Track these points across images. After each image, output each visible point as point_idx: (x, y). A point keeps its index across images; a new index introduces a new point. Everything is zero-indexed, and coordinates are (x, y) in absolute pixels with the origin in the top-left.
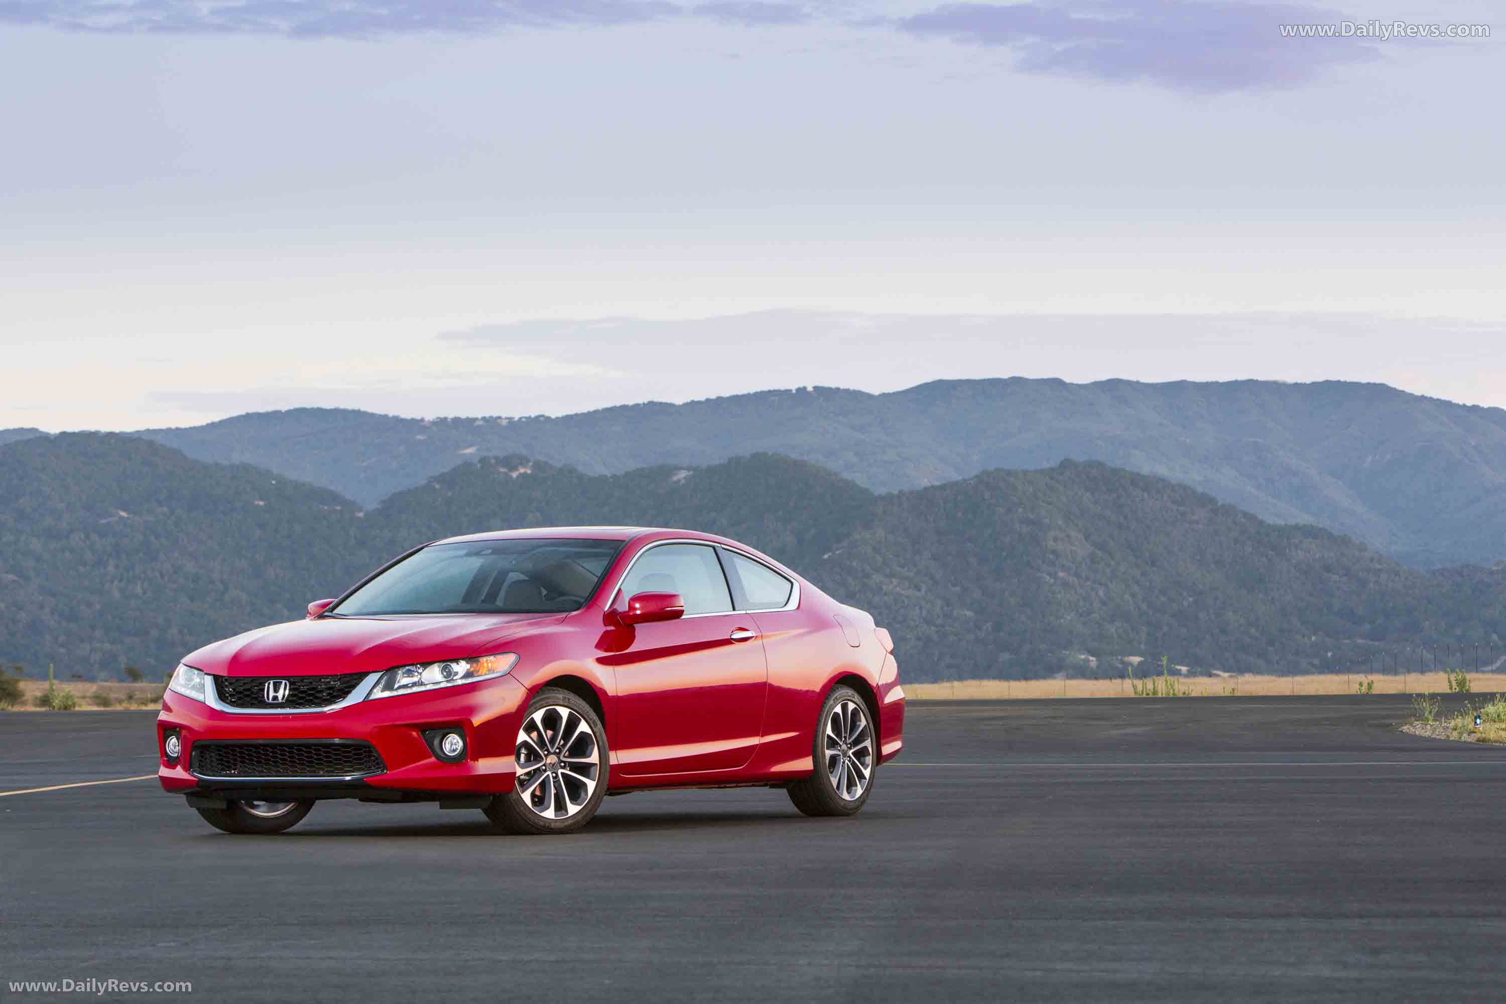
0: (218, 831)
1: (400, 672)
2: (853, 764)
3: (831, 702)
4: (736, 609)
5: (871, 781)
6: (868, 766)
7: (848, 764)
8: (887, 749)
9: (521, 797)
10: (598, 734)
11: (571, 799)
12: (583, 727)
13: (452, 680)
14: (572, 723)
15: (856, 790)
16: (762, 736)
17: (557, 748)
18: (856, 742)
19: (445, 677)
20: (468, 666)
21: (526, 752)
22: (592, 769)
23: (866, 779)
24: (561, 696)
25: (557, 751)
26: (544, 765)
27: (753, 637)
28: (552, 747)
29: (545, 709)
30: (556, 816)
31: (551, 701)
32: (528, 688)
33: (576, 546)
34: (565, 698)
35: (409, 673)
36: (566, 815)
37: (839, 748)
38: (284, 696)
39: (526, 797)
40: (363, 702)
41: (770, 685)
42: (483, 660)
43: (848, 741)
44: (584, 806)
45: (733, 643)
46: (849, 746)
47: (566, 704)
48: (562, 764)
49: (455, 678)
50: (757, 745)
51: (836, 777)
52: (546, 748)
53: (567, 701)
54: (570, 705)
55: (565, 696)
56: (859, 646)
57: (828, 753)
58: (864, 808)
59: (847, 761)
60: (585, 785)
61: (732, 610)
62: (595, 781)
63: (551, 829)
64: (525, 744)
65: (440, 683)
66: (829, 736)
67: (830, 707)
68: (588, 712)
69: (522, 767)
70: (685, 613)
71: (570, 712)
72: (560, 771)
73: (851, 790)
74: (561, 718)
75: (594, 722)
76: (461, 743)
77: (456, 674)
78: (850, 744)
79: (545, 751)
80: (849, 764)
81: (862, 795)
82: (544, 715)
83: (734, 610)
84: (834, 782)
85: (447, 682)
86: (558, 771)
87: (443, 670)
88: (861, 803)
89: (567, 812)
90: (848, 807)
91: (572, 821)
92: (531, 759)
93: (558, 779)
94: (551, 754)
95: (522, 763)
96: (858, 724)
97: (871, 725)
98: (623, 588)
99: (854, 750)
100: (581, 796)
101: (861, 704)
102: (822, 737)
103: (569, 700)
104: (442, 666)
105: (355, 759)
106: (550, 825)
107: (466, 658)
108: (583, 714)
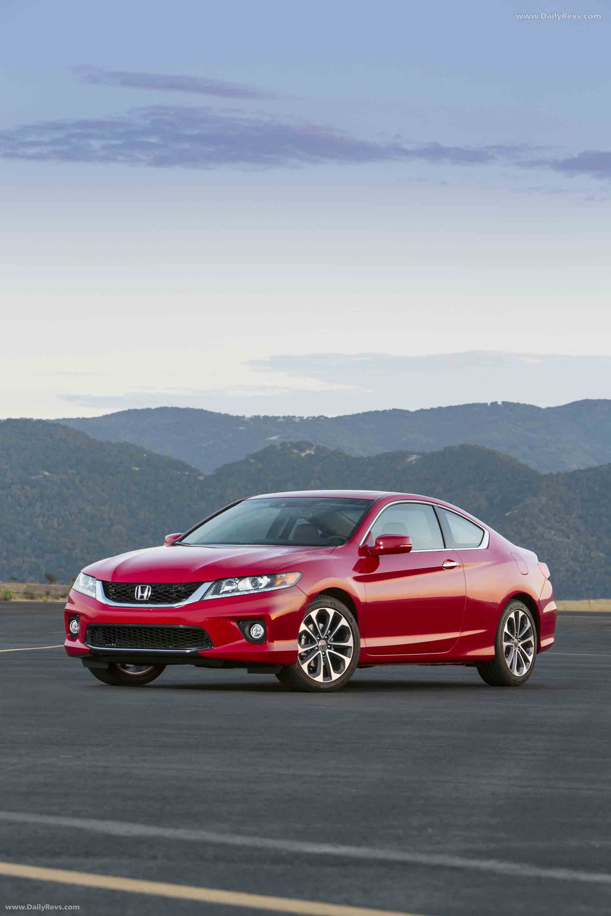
0: (103, 683)
1: (224, 582)
2: (522, 652)
3: (508, 611)
4: (447, 547)
5: (532, 665)
6: (531, 653)
7: (517, 652)
8: (545, 643)
9: (301, 667)
10: (353, 627)
11: (334, 669)
12: (343, 622)
13: (258, 588)
14: (337, 619)
15: (523, 669)
16: (462, 631)
17: (326, 635)
18: (523, 638)
19: (253, 587)
20: (269, 580)
21: (305, 638)
22: (349, 650)
23: (529, 662)
24: (329, 601)
26: (317, 646)
28: (323, 635)
29: (319, 609)
30: (324, 681)
31: (322, 605)
32: (308, 595)
34: (332, 603)
35: (230, 584)
36: (331, 680)
37: (512, 641)
39: (305, 667)
40: (200, 600)
41: (468, 598)
42: (278, 576)
43: (519, 637)
44: (343, 674)
45: (443, 570)
46: (519, 640)
47: (332, 607)
49: (260, 587)
50: (458, 637)
51: (509, 661)
52: (318, 635)
54: (336, 608)
55: (333, 601)
56: (528, 574)
57: (505, 644)
58: (528, 682)
59: (517, 650)
60: (343, 660)
61: (444, 547)
62: (350, 658)
63: (321, 689)
64: (305, 632)
65: (250, 590)
66: (505, 633)
67: (507, 614)
68: (347, 612)
69: (303, 647)
70: (412, 549)
71: (335, 612)
73: (520, 669)
74: (329, 615)
75: (351, 619)
76: (263, 630)
77: (261, 584)
78: (520, 638)
79: (318, 637)
81: (527, 673)
82: (318, 613)
83: (445, 547)
84: (509, 663)
85: (255, 590)
86: (326, 650)
87: (252, 582)
88: (527, 678)
89: (331, 678)
90: (518, 680)
91: (335, 684)
92: (308, 642)
93: (326, 656)
94: (322, 639)
95: (302, 644)
96: (525, 625)
97: (534, 627)
98: (372, 531)
99: (521, 643)
100: (340, 668)
101: (528, 612)
102: (501, 633)
103: (335, 604)
104: (252, 579)
105: (193, 639)
106: (320, 686)
107: (268, 575)
108: (344, 614)
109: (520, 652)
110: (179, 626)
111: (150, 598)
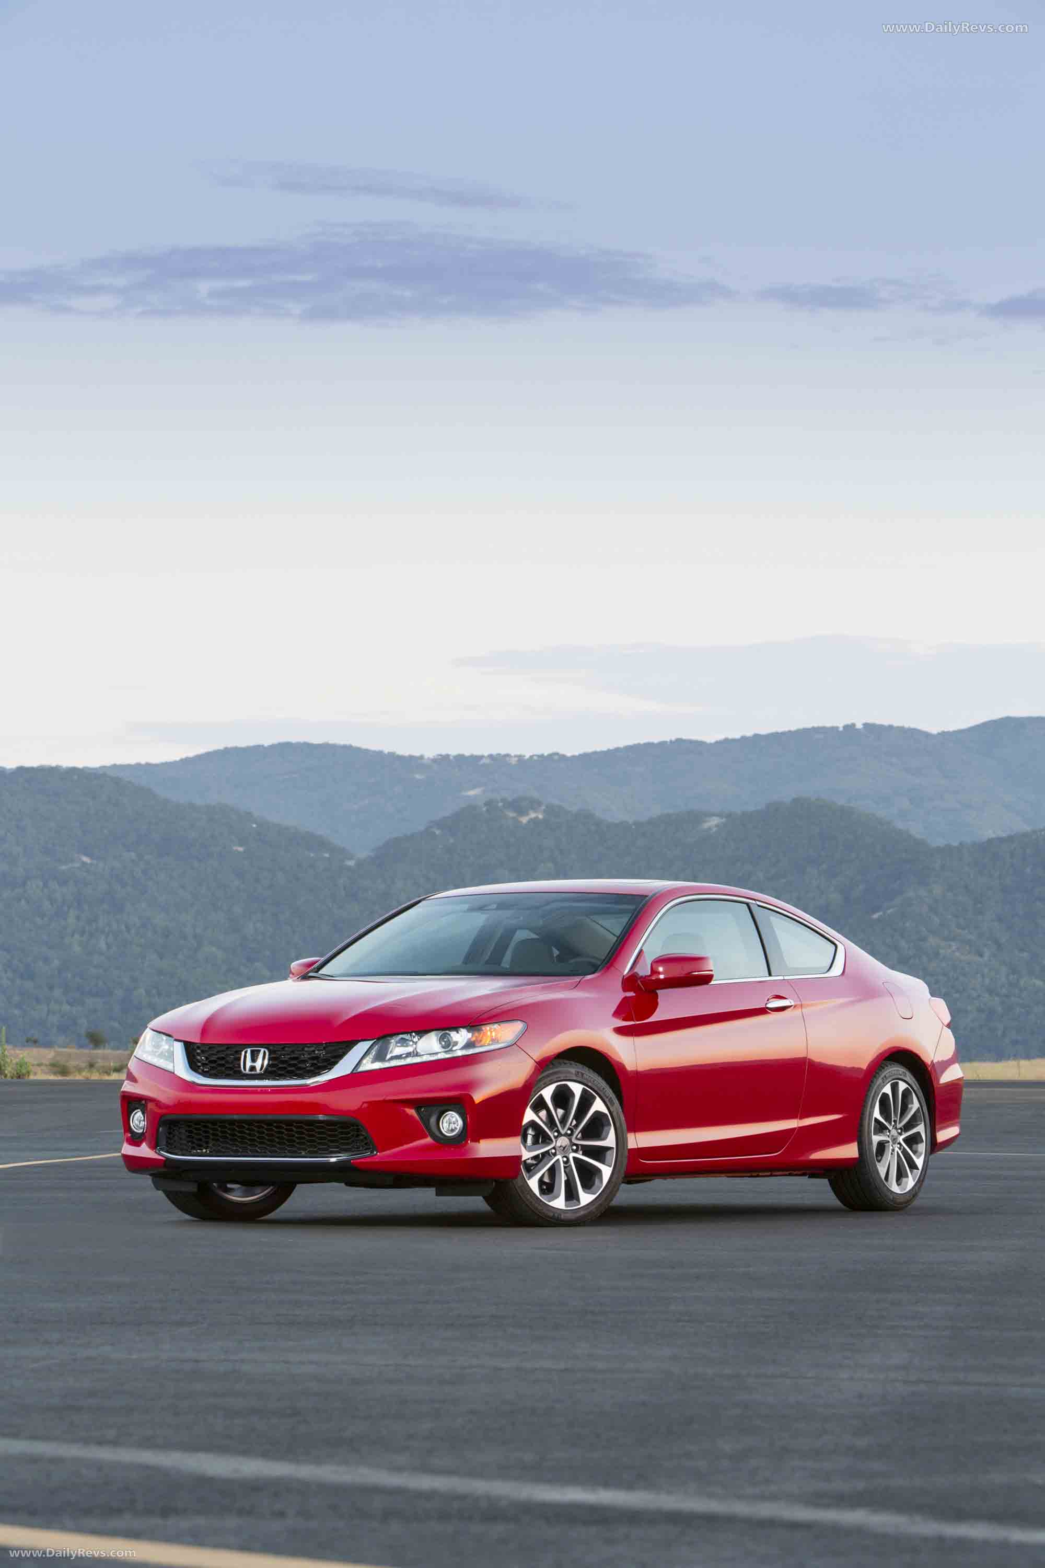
0: (187, 1217)
1: (393, 1041)
2: (905, 1152)
3: (880, 1081)
4: (773, 974)
5: (923, 1173)
6: (921, 1154)
7: (898, 1152)
8: (943, 1135)
9: (528, 1184)
10: (615, 1114)
11: (584, 1187)
12: (598, 1106)
13: (451, 1050)
14: (586, 1101)
15: (907, 1183)
16: (801, 1118)
17: (569, 1129)
18: (907, 1127)
19: (443, 1047)
20: (470, 1035)
21: (533, 1134)
22: (609, 1153)
23: (918, 1168)
24: (573, 1071)
25: (569, 1132)
26: (554, 1148)
27: (791, 1006)
28: (563, 1127)
29: (556, 1085)
30: (566, 1206)
31: (562, 1076)
32: (537, 1060)
34: (578, 1072)
35: (403, 1042)
36: (578, 1205)
37: (888, 1134)
38: (262, 1066)
39: (533, 1184)
40: (352, 1073)
41: (811, 1061)
42: (486, 1029)
43: (899, 1126)
44: (599, 1195)
45: (768, 1013)
46: (899, 1131)
47: (579, 1080)
48: (575, 1148)
49: (454, 1049)
50: (795, 1129)
51: (884, 1167)
52: (556, 1129)
53: (580, 1075)
54: (585, 1081)
55: (579, 1070)
56: (912, 1018)
57: (876, 1139)
58: (916, 1203)
59: (897, 1149)
60: (599, 1171)
61: (768, 975)
62: (610, 1166)
63: (561, 1220)
64: (533, 1124)
65: (437, 1053)
66: (876, 1120)
67: (878, 1087)
68: (604, 1089)
69: (530, 1150)
71: (584, 1089)
72: (572, 1155)
73: (901, 1183)
74: (573, 1095)
75: (611, 1101)
76: (460, 1122)
77: (456, 1043)
78: (901, 1129)
79: (555, 1131)
80: (900, 1152)
81: (913, 1188)
82: (554, 1091)
83: (770, 975)
84: (882, 1171)
85: (445, 1052)
86: (569, 1154)
87: (441, 1039)
88: (913, 1196)
89: (579, 1201)
90: (898, 1201)
91: (586, 1212)
92: (539, 1141)
93: (569, 1164)
94: (562, 1135)
95: (529, 1145)
96: (910, 1106)
97: (925, 1108)
99: (905, 1135)
100: (593, 1184)
101: (914, 1082)
102: (869, 1120)
103: (582, 1074)
104: (440, 1034)
105: (342, 1138)
106: (561, 1215)
107: (467, 1026)
108: (598, 1091)
109: (902, 1152)
110: (318, 1117)
111: (266, 1069)
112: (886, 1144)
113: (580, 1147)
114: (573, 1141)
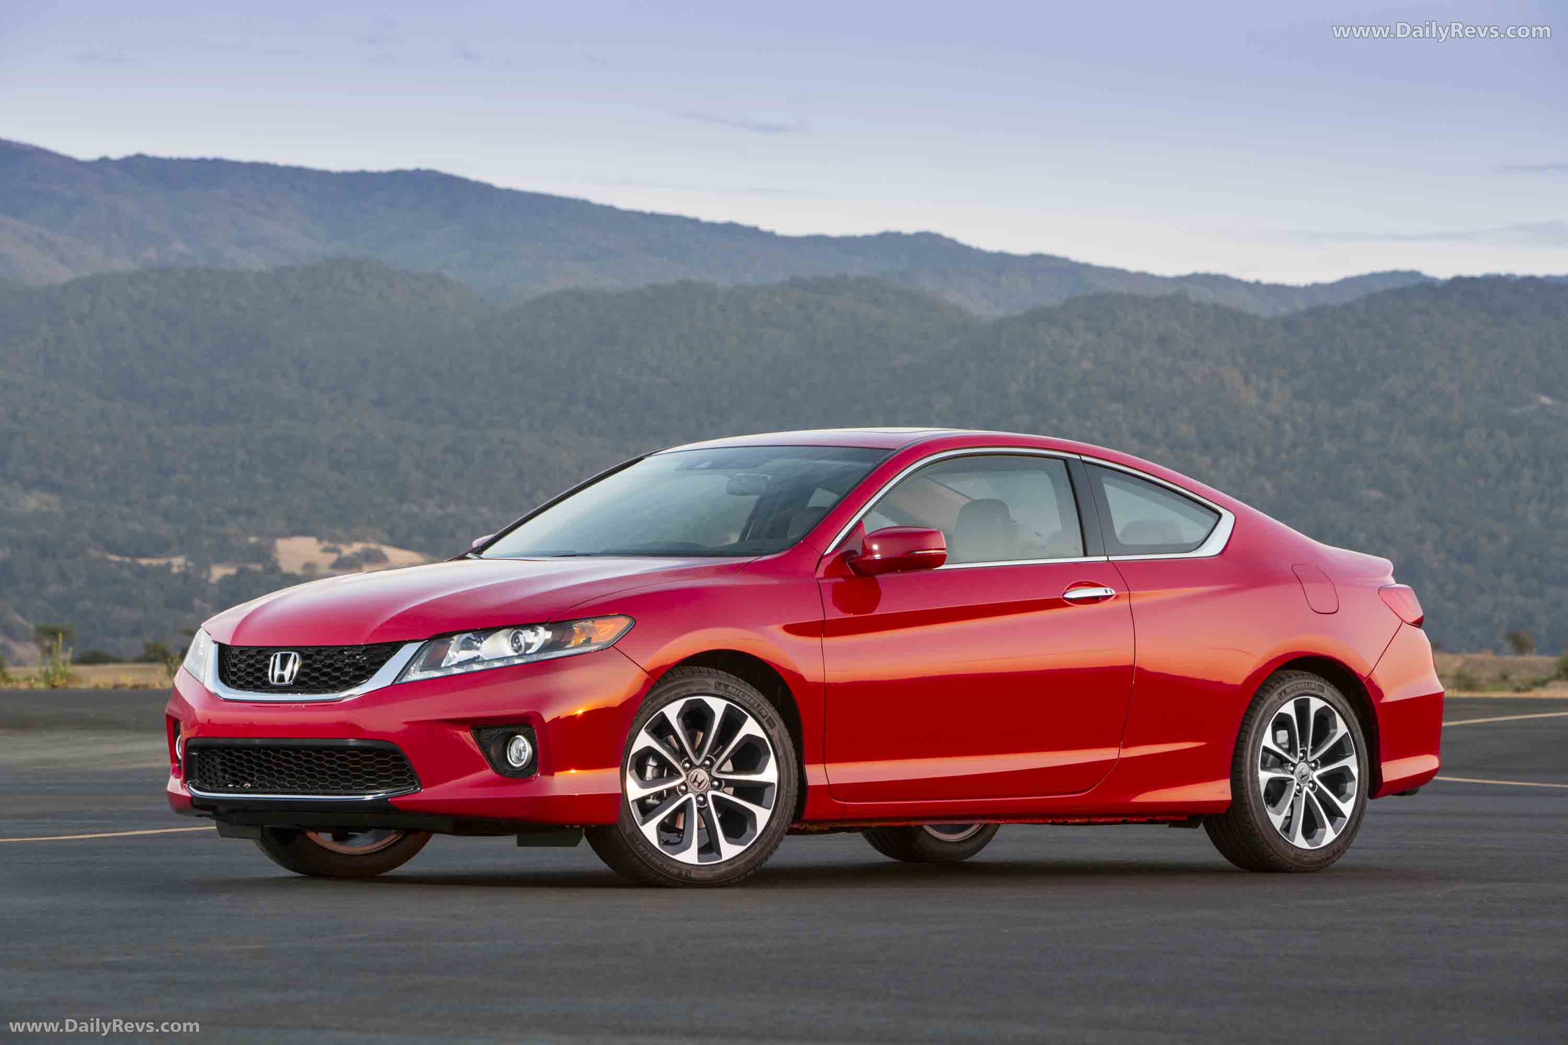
1: (452, 642)
2: (1320, 795)
3: (1275, 697)
4: (1089, 552)
5: (1353, 822)
6: (1351, 796)
7: (1307, 794)
8: (1393, 770)
9: (640, 831)
10: (775, 740)
11: (727, 834)
12: (751, 727)
13: (524, 654)
14: (732, 722)
15: (1324, 833)
16: (1125, 746)
17: (706, 758)
18: (1326, 760)
19: (516, 651)
20: (549, 635)
21: (655, 764)
22: (766, 791)
23: (1345, 817)
24: (712, 682)
25: (707, 762)
26: (684, 784)
27: (1112, 596)
28: (698, 757)
29: (684, 701)
30: (699, 860)
31: (694, 689)
32: (647, 670)
33: (847, 457)
34: (720, 684)
35: (467, 645)
36: (719, 859)
37: (1292, 769)
39: (649, 830)
40: (392, 684)
41: (1141, 672)
42: (576, 627)
43: (1310, 759)
44: (748, 847)
45: (1068, 606)
46: (1313, 765)
47: (721, 693)
48: (716, 783)
49: (528, 652)
50: (1116, 760)
51: (1279, 813)
52: (687, 759)
53: (722, 687)
54: (732, 697)
55: (720, 681)
56: (1336, 612)
57: (1264, 776)
58: (1341, 861)
59: (1306, 789)
60: (752, 815)
61: (1082, 552)
62: (769, 808)
63: (694, 880)
64: (648, 752)
65: (508, 658)
66: (1266, 749)
67: (1271, 705)
68: (759, 705)
69: (645, 784)
70: (947, 560)
71: (728, 705)
72: (710, 794)
73: (1316, 832)
74: (712, 714)
75: (770, 721)
76: (529, 749)
77: (529, 646)
78: (1315, 761)
79: (686, 762)
80: (1312, 794)
81: (1333, 843)
82: (682, 709)
83: (1085, 555)
84: (1277, 821)
85: (519, 657)
86: (707, 793)
87: (515, 639)
88: (1334, 854)
89: (720, 855)
90: (1306, 859)
91: (729, 868)
92: (663, 774)
93: (706, 805)
94: (697, 767)
95: (647, 779)
96: (1331, 731)
97: (1359, 735)
98: (865, 522)
99: (1320, 771)
100: (744, 831)
101: (1339, 700)
102: (1253, 749)
103: (726, 686)
104: (513, 633)
105: (380, 770)
106: (690, 873)
107: (545, 623)
108: (750, 709)
109: (1314, 794)
110: (348, 742)
111: (297, 678)
112: (1288, 782)
113: (723, 781)
114: (712, 774)
